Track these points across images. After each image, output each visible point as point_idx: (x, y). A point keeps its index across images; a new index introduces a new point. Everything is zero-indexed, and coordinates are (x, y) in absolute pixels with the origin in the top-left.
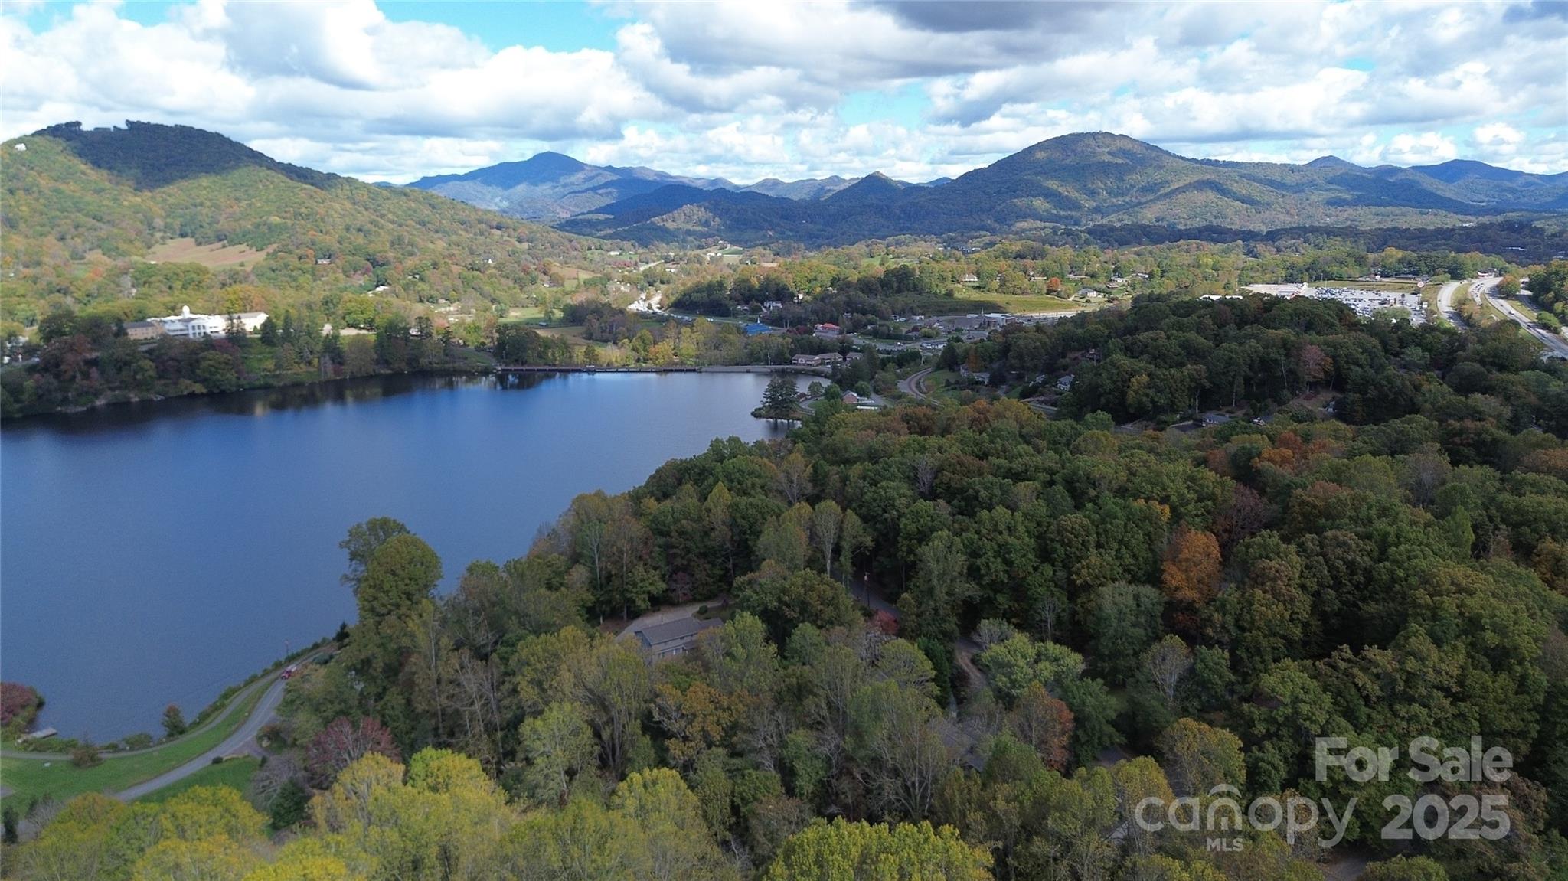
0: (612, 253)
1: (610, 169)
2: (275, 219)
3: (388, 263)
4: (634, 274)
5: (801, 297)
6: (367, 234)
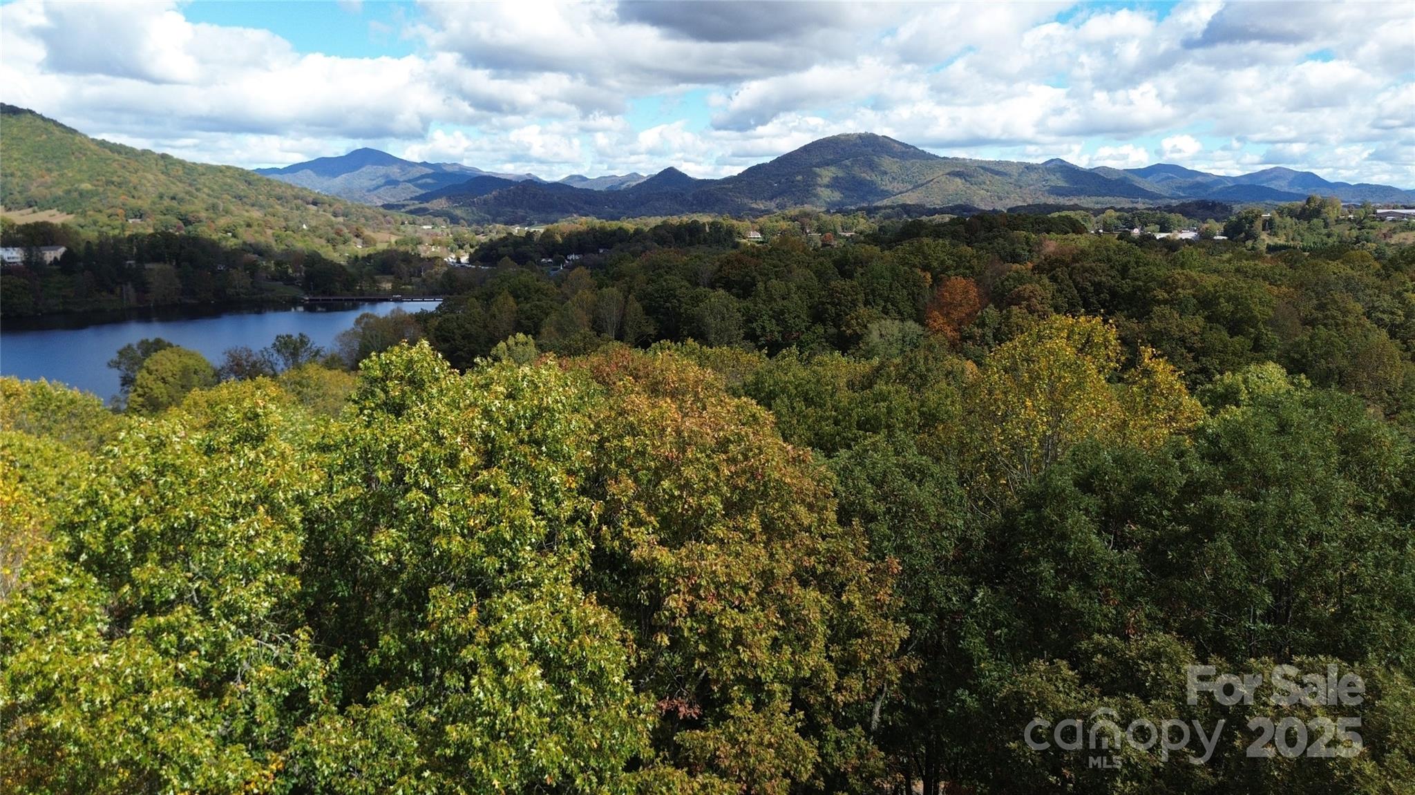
0: (425, 227)
1: (425, 164)
2: (86, 186)
3: (200, 221)
4: (444, 239)
5: (601, 251)
6: (181, 201)
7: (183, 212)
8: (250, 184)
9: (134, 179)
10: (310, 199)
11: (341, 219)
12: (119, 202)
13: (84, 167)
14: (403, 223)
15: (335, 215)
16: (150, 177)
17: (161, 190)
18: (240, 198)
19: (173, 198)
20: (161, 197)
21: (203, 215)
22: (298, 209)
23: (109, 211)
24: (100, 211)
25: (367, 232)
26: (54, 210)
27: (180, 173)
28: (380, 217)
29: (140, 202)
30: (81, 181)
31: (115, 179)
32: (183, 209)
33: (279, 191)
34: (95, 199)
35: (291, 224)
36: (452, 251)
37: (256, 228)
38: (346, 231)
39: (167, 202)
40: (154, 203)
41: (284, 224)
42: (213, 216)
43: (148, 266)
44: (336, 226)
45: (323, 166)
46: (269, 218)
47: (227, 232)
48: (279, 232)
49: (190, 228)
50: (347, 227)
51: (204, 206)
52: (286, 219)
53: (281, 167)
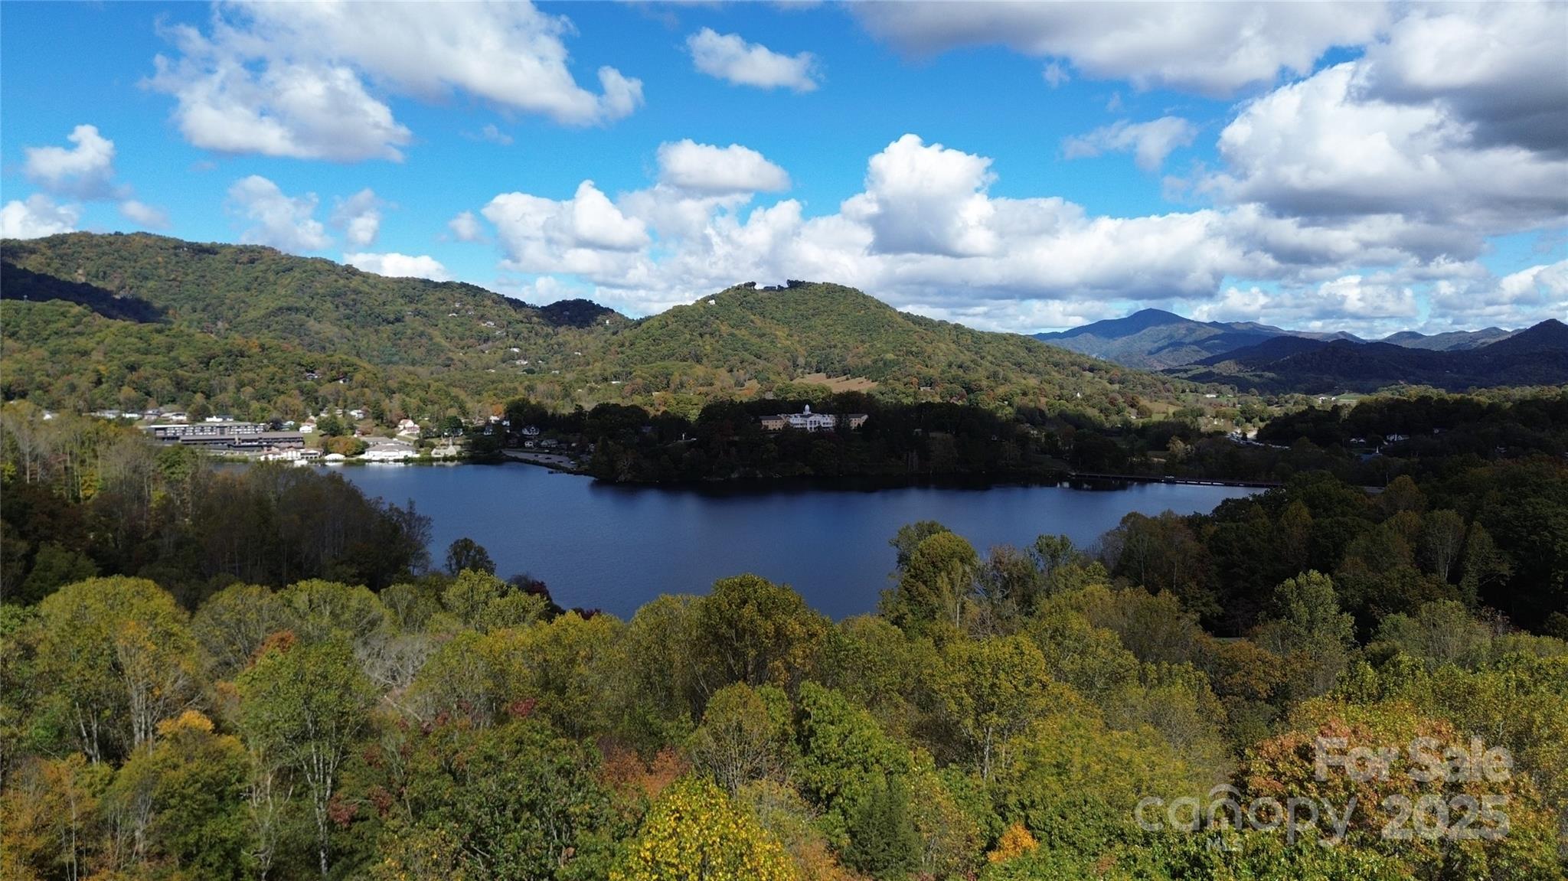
0: (1208, 396)
1: (1214, 324)
2: (890, 356)
3: (981, 390)
4: (1229, 410)
5: (1436, 431)
6: (966, 369)
7: (967, 381)
8: (1030, 351)
9: (929, 349)
10: (1087, 366)
11: (1116, 387)
12: (914, 371)
13: (890, 339)
14: (1183, 391)
15: (1111, 382)
16: (943, 346)
17: (951, 358)
18: (1019, 365)
19: (960, 367)
20: (950, 366)
21: (984, 383)
22: (1074, 375)
23: (906, 380)
24: (898, 380)
25: (1144, 402)
26: (862, 379)
27: (969, 341)
28: (1159, 384)
29: (932, 371)
30: (887, 352)
31: (914, 349)
32: (967, 378)
33: (1056, 358)
34: (896, 368)
35: (1065, 392)
36: (1237, 425)
37: (1031, 397)
38: (1121, 400)
39: (954, 371)
40: (943, 372)
41: (1058, 392)
42: (993, 384)
43: (933, 435)
44: (1111, 395)
45: (1104, 329)
46: (1046, 386)
47: (1004, 400)
48: (1053, 401)
49: (972, 396)
50: (1123, 395)
51: (986, 374)
52: (1061, 388)
53: (1061, 331)
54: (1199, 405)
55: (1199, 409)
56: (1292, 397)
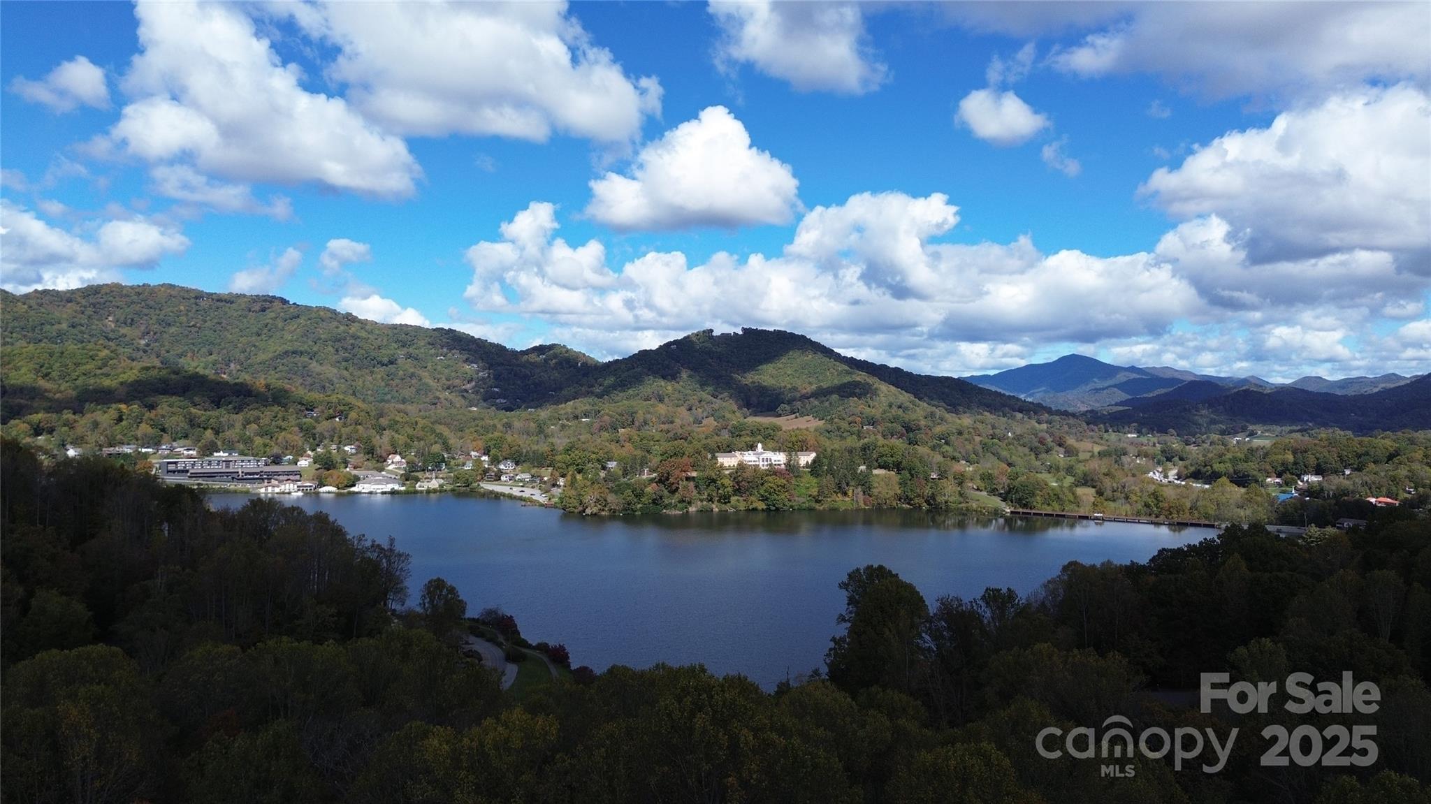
0: (1129, 435)
1: (1133, 369)
3: (919, 429)
4: (1150, 450)
6: (905, 409)
7: (906, 421)
8: (964, 392)
9: (871, 391)
10: (1017, 407)
11: (1044, 426)
12: (857, 411)
14: (1107, 431)
15: (1040, 422)
16: (884, 388)
17: (891, 399)
18: (955, 405)
19: (900, 407)
20: (890, 406)
21: (923, 423)
22: (1005, 415)
23: (850, 420)
24: (844, 419)
25: (1071, 441)
26: (810, 417)
28: (1084, 425)
29: (874, 410)
30: (832, 392)
32: (907, 418)
33: (989, 399)
34: (841, 409)
35: (997, 431)
36: (1159, 464)
37: (966, 436)
38: (1049, 439)
39: (895, 411)
40: (884, 412)
41: (991, 432)
42: (930, 423)
43: (875, 472)
44: (1040, 435)
45: (1032, 373)
46: (980, 426)
47: (941, 439)
48: (987, 440)
49: (911, 435)
50: (1051, 434)
51: (924, 414)
52: (994, 427)
53: (992, 374)
54: (1122, 445)
55: (1123, 449)
56: (1208, 437)
